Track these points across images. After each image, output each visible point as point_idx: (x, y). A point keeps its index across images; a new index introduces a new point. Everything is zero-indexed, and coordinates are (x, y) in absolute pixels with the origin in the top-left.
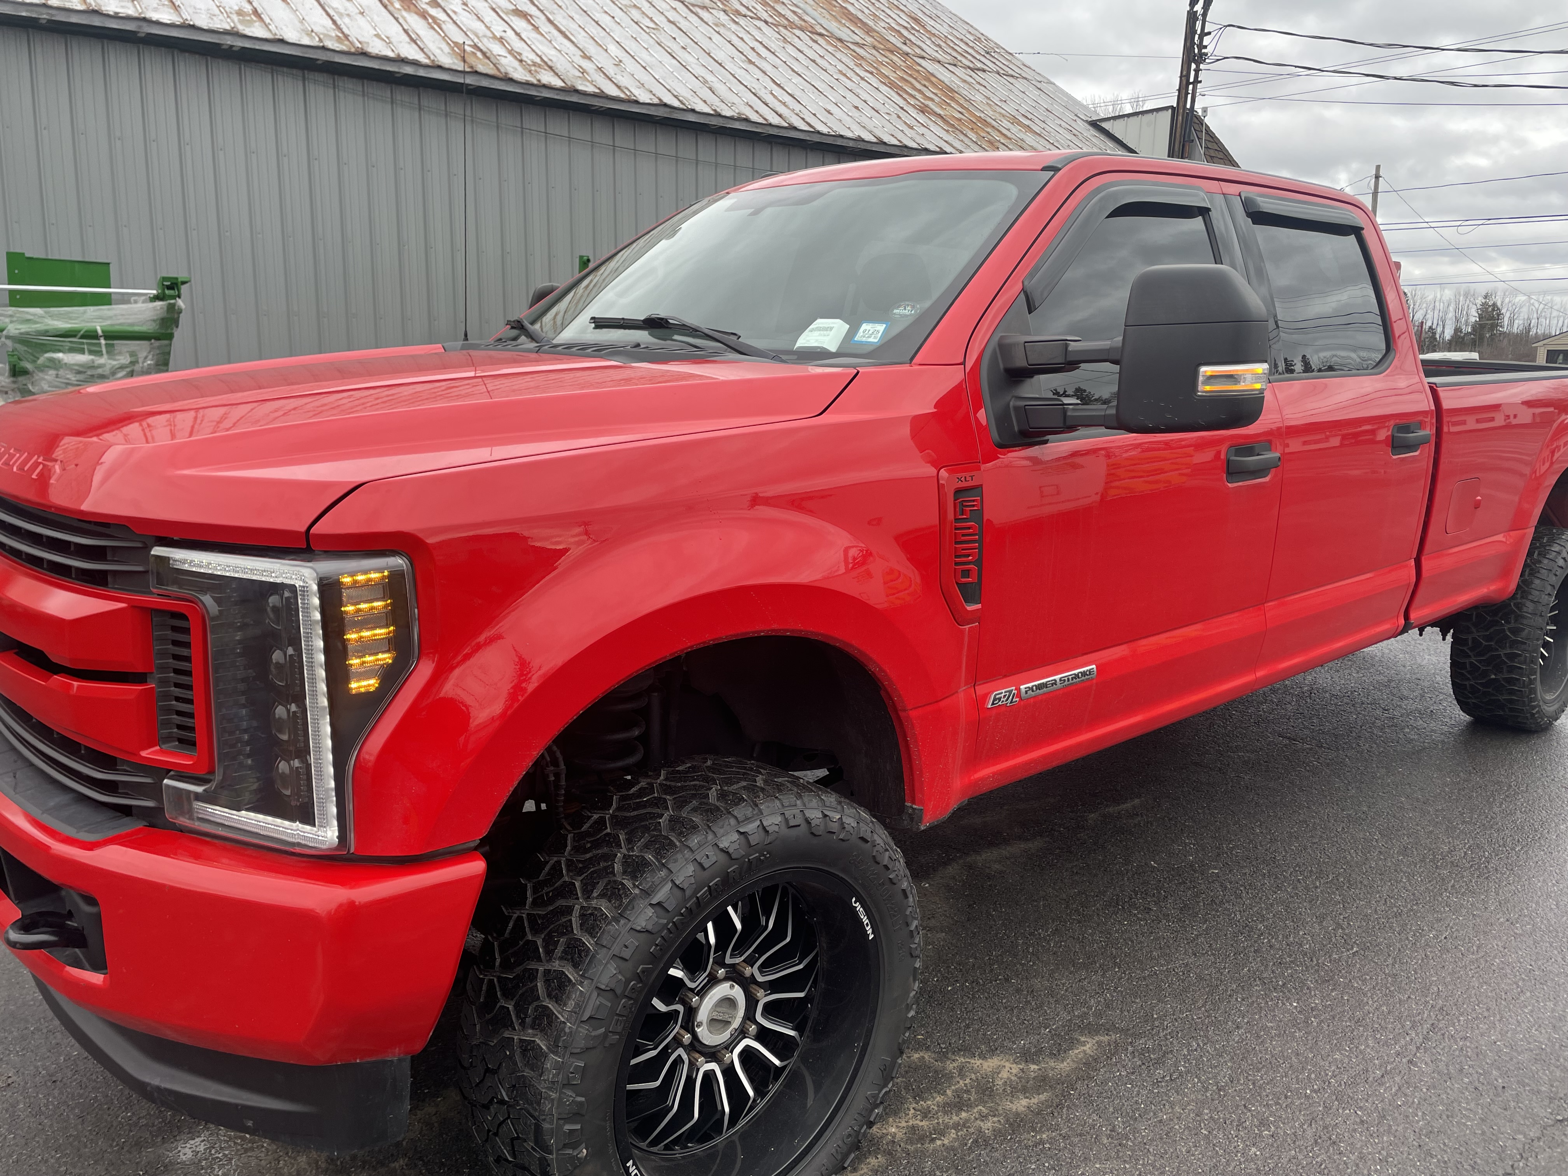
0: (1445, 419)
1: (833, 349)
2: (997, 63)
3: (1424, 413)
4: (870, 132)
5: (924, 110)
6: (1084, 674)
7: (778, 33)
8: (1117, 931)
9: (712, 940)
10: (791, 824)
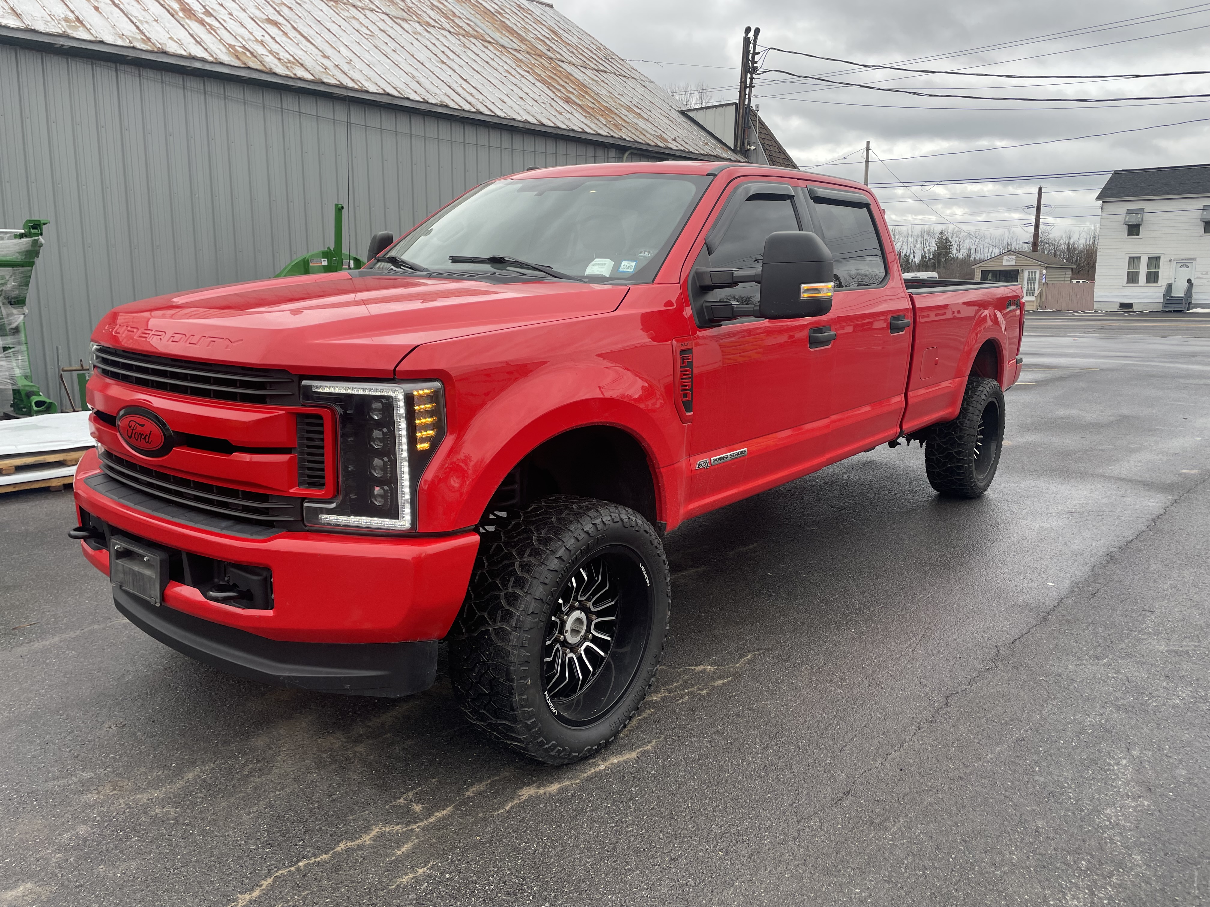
0: (918, 314)
1: (608, 276)
2: (614, 66)
3: (906, 310)
4: (534, 116)
5: (568, 101)
6: (741, 452)
7: (459, 40)
8: (755, 606)
9: (575, 585)
10: (615, 520)
